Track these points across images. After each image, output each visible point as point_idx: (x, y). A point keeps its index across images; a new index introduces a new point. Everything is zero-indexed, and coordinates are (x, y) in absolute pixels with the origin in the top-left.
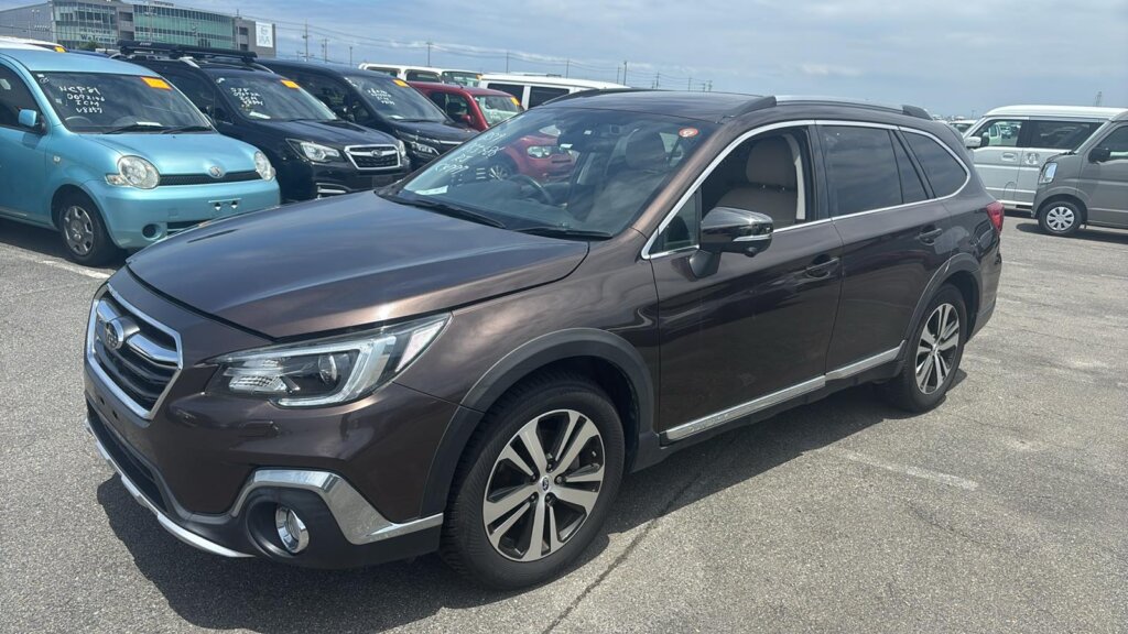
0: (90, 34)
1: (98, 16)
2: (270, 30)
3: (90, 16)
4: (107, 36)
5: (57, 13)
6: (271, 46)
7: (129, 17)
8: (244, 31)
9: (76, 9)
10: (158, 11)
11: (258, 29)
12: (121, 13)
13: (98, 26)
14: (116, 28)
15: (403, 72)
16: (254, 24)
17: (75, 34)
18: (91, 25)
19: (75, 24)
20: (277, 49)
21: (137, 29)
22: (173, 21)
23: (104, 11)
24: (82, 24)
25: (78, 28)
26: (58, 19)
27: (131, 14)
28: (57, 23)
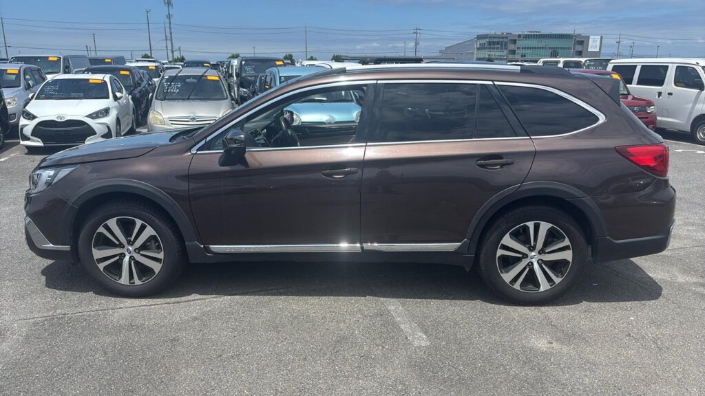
0: (493, 53)
1: (498, 43)
2: (599, 40)
3: (494, 43)
4: (501, 53)
5: (478, 44)
6: (598, 50)
7: (514, 42)
8: (581, 43)
9: (488, 40)
10: (527, 37)
11: (591, 40)
12: (511, 40)
13: (498, 48)
14: (506, 49)
15: (562, 62)
16: (588, 37)
17: (485, 54)
18: (494, 48)
19: (486, 48)
20: (602, 52)
21: (518, 48)
22: (538, 42)
23: (501, 40)
24: (490, 48)
25: (487, 50)
26: (478, 46)
27: (516, 40)
28: (478, 49)
